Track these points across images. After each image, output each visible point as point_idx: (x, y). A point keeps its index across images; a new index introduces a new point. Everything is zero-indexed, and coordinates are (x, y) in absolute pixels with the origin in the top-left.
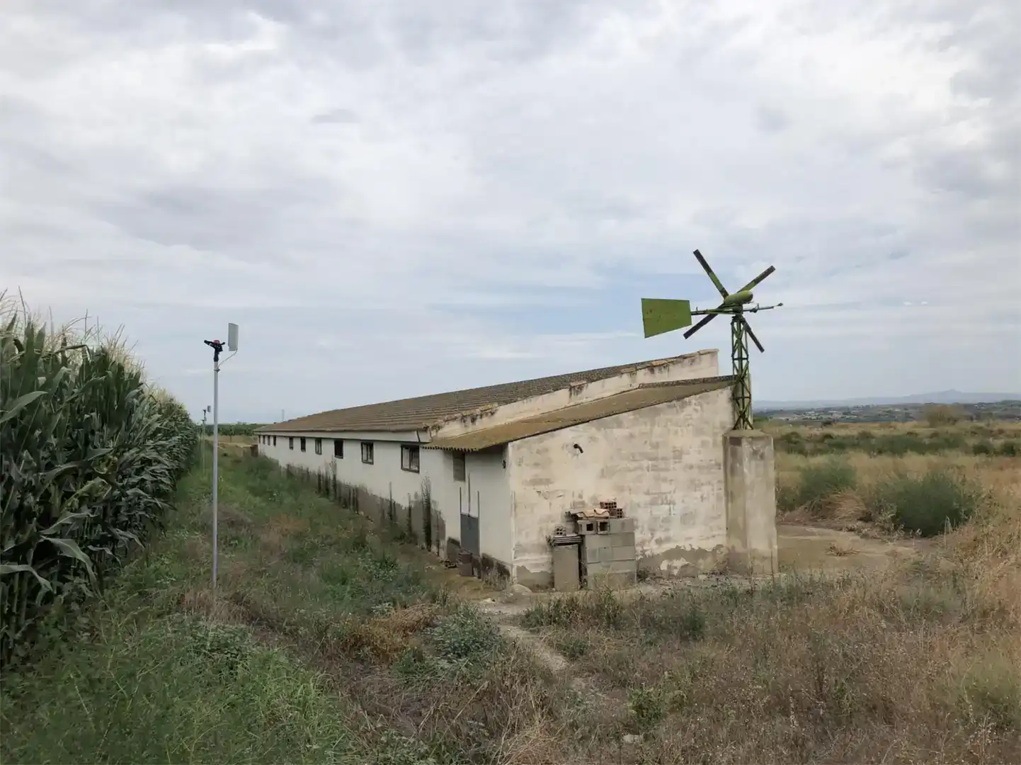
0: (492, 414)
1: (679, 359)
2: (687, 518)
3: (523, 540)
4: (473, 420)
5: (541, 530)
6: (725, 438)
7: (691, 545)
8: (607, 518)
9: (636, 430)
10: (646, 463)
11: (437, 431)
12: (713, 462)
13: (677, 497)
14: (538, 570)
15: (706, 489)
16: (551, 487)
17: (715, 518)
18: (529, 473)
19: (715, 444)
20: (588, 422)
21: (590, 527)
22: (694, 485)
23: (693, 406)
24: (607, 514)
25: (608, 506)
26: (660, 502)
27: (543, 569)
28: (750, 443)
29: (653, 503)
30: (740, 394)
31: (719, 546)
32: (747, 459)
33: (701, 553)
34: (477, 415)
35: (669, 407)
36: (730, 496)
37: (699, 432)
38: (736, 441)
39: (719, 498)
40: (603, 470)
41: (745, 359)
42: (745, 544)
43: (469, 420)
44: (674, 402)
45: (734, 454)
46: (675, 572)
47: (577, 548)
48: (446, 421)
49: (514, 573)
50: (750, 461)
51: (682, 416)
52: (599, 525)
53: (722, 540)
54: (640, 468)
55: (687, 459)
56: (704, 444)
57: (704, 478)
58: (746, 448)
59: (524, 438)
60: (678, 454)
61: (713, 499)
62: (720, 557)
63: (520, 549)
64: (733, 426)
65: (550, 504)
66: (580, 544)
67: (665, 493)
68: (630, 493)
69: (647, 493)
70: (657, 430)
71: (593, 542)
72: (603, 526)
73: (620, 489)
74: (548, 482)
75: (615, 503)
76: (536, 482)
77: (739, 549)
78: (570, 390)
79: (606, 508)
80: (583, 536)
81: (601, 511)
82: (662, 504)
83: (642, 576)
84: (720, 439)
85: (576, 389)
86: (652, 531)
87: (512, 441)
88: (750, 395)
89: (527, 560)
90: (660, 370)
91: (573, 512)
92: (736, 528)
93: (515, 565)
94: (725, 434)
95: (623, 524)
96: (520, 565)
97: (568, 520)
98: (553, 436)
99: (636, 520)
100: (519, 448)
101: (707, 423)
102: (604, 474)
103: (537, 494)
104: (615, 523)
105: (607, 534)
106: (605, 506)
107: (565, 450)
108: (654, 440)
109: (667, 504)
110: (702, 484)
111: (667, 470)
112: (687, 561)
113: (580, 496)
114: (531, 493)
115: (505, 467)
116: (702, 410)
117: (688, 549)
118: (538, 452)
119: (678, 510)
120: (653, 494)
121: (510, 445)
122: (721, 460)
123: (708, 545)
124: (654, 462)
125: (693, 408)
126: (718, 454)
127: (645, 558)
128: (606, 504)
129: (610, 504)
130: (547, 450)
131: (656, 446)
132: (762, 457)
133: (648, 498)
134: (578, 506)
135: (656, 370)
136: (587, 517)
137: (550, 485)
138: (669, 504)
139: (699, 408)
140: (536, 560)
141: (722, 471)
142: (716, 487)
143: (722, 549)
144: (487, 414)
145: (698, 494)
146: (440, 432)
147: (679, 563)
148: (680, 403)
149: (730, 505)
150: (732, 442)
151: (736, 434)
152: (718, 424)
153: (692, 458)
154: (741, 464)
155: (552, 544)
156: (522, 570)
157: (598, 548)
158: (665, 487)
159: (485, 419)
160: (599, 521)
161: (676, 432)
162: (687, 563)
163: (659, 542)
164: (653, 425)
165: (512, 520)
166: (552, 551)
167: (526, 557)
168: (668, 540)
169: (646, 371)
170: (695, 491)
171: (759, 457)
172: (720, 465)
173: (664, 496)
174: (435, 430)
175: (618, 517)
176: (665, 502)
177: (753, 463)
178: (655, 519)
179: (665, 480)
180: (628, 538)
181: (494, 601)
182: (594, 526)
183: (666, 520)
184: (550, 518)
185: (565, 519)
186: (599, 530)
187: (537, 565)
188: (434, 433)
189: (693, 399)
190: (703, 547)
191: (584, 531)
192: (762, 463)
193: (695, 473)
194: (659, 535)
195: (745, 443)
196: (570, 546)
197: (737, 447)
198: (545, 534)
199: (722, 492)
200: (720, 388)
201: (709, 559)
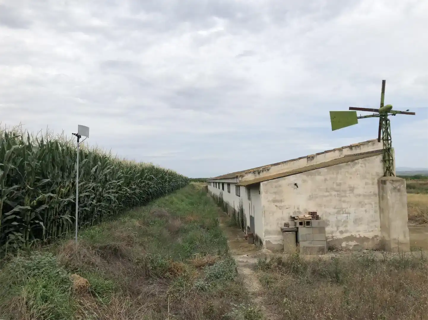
0: (268, 170)
1: (366, 143)
2: (357, 221)
3: (269, 228)
4: (259, 173)
5: (278, 224)
6: (378, 181)
7: (359, 235)
8: (311, 219)
9: (328, 177)
10: (334, 193)
11: (242, 178)
12: (372, 193)
13: (352, 210)
14: (276, 243)
15: (367, 207)
16: (283, 204)
17: (373, 221)
18: (271, 197)
19: (373, 184)
20: (302, 172)
21: (301, 224)
22: (361, 204)
23: (360, 165)
24: (311, 218)
25: (312, 213)
26: (342, 212)
27: (279, 243)
28: (392, 184)
29: (338, 213)
30: (387, 158)
31: (376, 236)
32: (390, 192)
33: (366, 239)
34: (261, 171)
35: (347, 165)
36: (381, 210)
37: (364, 177)
38: (384, 182)
39: (375, 212)
40: (310, 196)
41: (390, 140)
42: (389, 236)
43: (257, 173)
44: (349, 163)
45: (383, 189)
46: (351, 248)
47: (295, 234)
48: (246, 173)
49: (264, 243)
50: (391, 193)
51: (354, 169)
52: (306, 223)
53: (379, 233)
54: (331, 195)
55: (356, 191)
56: (366, 184)
57: (366, 201)
58: (389, 186)
59: (269, 180)
60: (352, 189)
61: (372, 212)
62: (377, 241)
63: (267, 232)
64: (383, 175)
65: (282, 212)
66: (296, 232)
67: (345, 208)
68: (325, 208)
69: (335, 208)
70: (340, 177)
71: (303, 231)
72: (308, 223)
73: (320, 206)
74: (281, 201)
75: (316, 213)
76: (274, 201)
77: (387, 238)
78: (308, 159)
79: (311, 215)
80: (298, 228)
81: (307, 216)
82: (343, 213)
83: (331, 249)
84: (376, 181)
85: (311, 158)
86: (338, 227)
87: (262, 182)
88: (393, 158)
89: (271, 238)
90: (356, 148)
91: (293, 216)
92: (385, 227)
93: (265, 240)
94: (379, 178)
95: (319, 223)
96: (267, 240)
97: (291, 220)
98: (285, 179)
99: (329, 221)
100: (266, 185)
101: (368, 173)
102: (311, 198)
103: (276, 207)
104: (315, 223)
105: (311, 227)
106: (311, 214)
107: (290, 186)
108: (338, 181)
109: (346, 213)
110: (366, 204)
111: (345, 196)
112: (357, 242)
113: (298, 208)
114: (273, 206)
115: (260, 194)
116: (365, 166)
117: (358, 236)
118: (276, 187)
119: (352, 217)
120: (337, 208)
121: (261, 184)
122: (377, 192)
123: (370, 235)
124: (338, 193)
125: (360, 166)
126: (375, 189)
127: (334, 240)
128: (311, 213)
129: (313, 213)
130: (280, 186)
131: (339, 185)
132: (399, 190)
133: (336, 210)
134: (297, 213)
135: (354, 148)
136: (300, 219)
137: (283, 203)
138: (347, 214)
139: (363, 165)
140: (275, 238)
141: (378, 197)
142: (373, 206)
143: (378, 238)
144: (265, 170)
145: (363, 209)
146: (243, 178)
147: (353, 243)
148: (352, 163)
149: (382, 215)
150: (382, 183)
151: (385, 178)
152: (374, 174)
153: (359, 191)
154: (387, 194)
155: (283, 231)
156: (268, 242)
157: (305, 234)
158: (344, 205)
159: (265, 172)
160: (306, 221)
161: (351, 178)
162: (357, 243)
163: (341, 232)
164: (337, 173)
165: (263, 218)
166: (283, 234)
167: (270, 236)
168: (346, 231)
169: (348, 149)
170: (362, 207)
171: (397, 190)
172: (376, 194)
173: (344, 210)
174: (241, 177)
175: (316, 219)
176: (345, 212)
177: (394, 193)
178: (338, 221)
179: (344, 202)
180: (322, 230)
181: (248, 256)
182: (303, 224)
183: (346, 222)
184: (282, 219)
185: (290, 219)
186: (306, 225)
187: (276, 241)
188: (240, 179)
189: (360, 161)
190: (366, 236)
191: (298, 225)
192: (399, 194)
193: (361, 199)
194: (341, 229)
195: (388, 183)
196: (291, 232)
197: (385, 186)
198: (280, 226)
199: (378, 208)
200: (376, 155)
201: (370, 243)
